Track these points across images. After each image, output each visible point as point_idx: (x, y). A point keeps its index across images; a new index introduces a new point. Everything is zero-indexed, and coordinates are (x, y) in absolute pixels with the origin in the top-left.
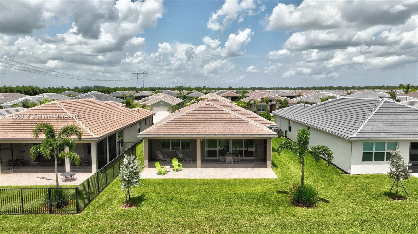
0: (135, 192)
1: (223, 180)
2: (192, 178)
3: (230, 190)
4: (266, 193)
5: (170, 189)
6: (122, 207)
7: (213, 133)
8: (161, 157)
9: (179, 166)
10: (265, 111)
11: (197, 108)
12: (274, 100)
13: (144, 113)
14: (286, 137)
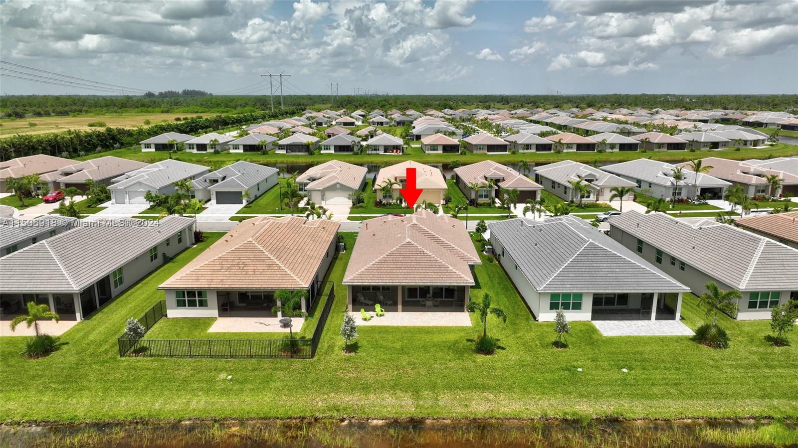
0: (352, 340)
1: (422, 327)
2: (395, 325)
3: (428, 338)
4: (457, 341)
5: (377, 336)
6: (343, 353)
7: (413, 281)
8: (362, 299)
9: (382, 311)
10: (488, 199)
11: (397, 247)
12: (503, 180)
13: (329, 230)
14: (499, 262)
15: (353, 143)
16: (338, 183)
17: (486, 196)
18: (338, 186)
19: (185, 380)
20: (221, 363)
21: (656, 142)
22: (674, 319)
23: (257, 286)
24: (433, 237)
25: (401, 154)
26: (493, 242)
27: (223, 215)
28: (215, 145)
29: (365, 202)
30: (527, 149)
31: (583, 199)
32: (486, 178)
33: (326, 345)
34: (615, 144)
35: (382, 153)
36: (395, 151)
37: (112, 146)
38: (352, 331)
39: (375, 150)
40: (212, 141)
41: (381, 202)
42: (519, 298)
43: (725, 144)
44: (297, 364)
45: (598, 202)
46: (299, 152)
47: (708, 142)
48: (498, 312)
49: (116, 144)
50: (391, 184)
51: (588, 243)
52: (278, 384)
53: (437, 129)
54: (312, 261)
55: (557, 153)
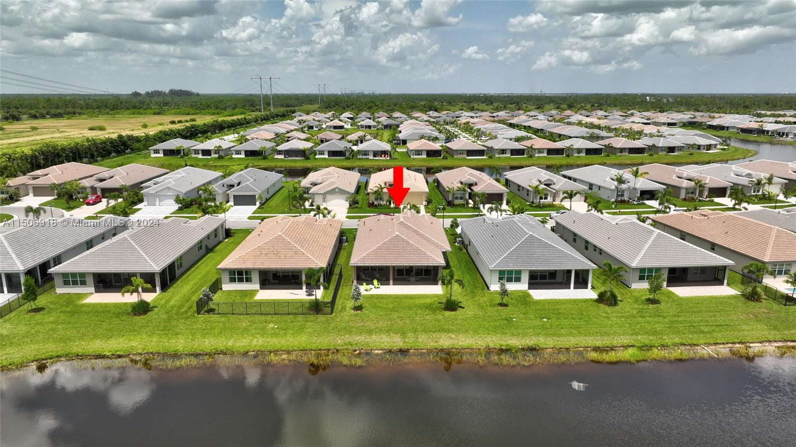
0: (358, 303)
2: (388, 294)
3: (411, 301)
4: (432, 303)
5: (376, 301)
6: (353, 311)
7: (401, 263)
8: (363, 276)
9: (378, 284)
10: (463, 201)
11: (389, 239)
12: (476, 184)
13: (335, 226)
14: (467, 250)
15: (345, 149)
16: (337, 188)
17: (461, 198)
18: (337, 190)
19: (245, 329)
20: (268, 318)
21: (618, 147)
22: (587, 288)
23: (289, 267)
24: (416, 232)
25: (388, 158)
26: (463, 236)
27: (243, 215)
28: (219, 150)
29: (360, 203)
30: (503, 153)
31: (541, 200)
32: (462, 183)
33: (340, 307)
34: (582, 149)
35: (371, 157)
36: (383, 156)
37: (124, 152)
38: (358, 296)
39: (365, 155)
40: (216, 147)
41: (373, 203)
42: (479, 276)
43: (680, 148)
44: (321, 318)
45: (554, 203)
46: (296, 157)
47: (665, 147)
48: (460, 282)
49: (127, 150)
50: (382, 189)
51: (528, 235)
52: (310, 330)
53: (421, 135)
54: (325, 249)
55: (529, 157)
